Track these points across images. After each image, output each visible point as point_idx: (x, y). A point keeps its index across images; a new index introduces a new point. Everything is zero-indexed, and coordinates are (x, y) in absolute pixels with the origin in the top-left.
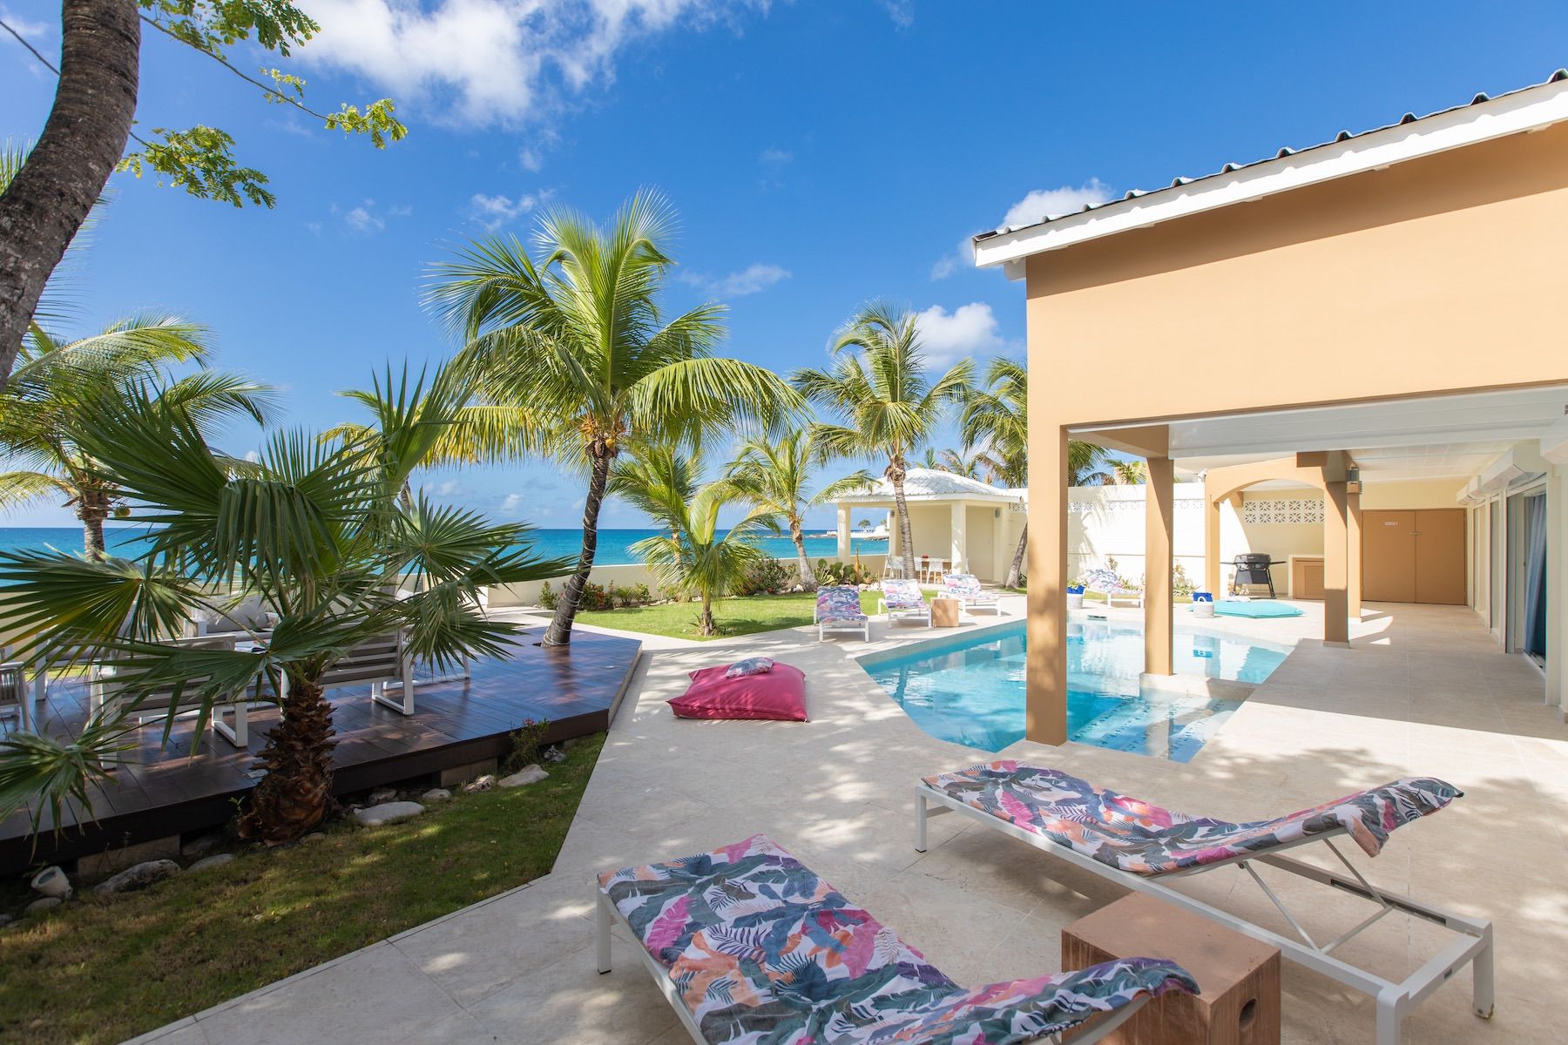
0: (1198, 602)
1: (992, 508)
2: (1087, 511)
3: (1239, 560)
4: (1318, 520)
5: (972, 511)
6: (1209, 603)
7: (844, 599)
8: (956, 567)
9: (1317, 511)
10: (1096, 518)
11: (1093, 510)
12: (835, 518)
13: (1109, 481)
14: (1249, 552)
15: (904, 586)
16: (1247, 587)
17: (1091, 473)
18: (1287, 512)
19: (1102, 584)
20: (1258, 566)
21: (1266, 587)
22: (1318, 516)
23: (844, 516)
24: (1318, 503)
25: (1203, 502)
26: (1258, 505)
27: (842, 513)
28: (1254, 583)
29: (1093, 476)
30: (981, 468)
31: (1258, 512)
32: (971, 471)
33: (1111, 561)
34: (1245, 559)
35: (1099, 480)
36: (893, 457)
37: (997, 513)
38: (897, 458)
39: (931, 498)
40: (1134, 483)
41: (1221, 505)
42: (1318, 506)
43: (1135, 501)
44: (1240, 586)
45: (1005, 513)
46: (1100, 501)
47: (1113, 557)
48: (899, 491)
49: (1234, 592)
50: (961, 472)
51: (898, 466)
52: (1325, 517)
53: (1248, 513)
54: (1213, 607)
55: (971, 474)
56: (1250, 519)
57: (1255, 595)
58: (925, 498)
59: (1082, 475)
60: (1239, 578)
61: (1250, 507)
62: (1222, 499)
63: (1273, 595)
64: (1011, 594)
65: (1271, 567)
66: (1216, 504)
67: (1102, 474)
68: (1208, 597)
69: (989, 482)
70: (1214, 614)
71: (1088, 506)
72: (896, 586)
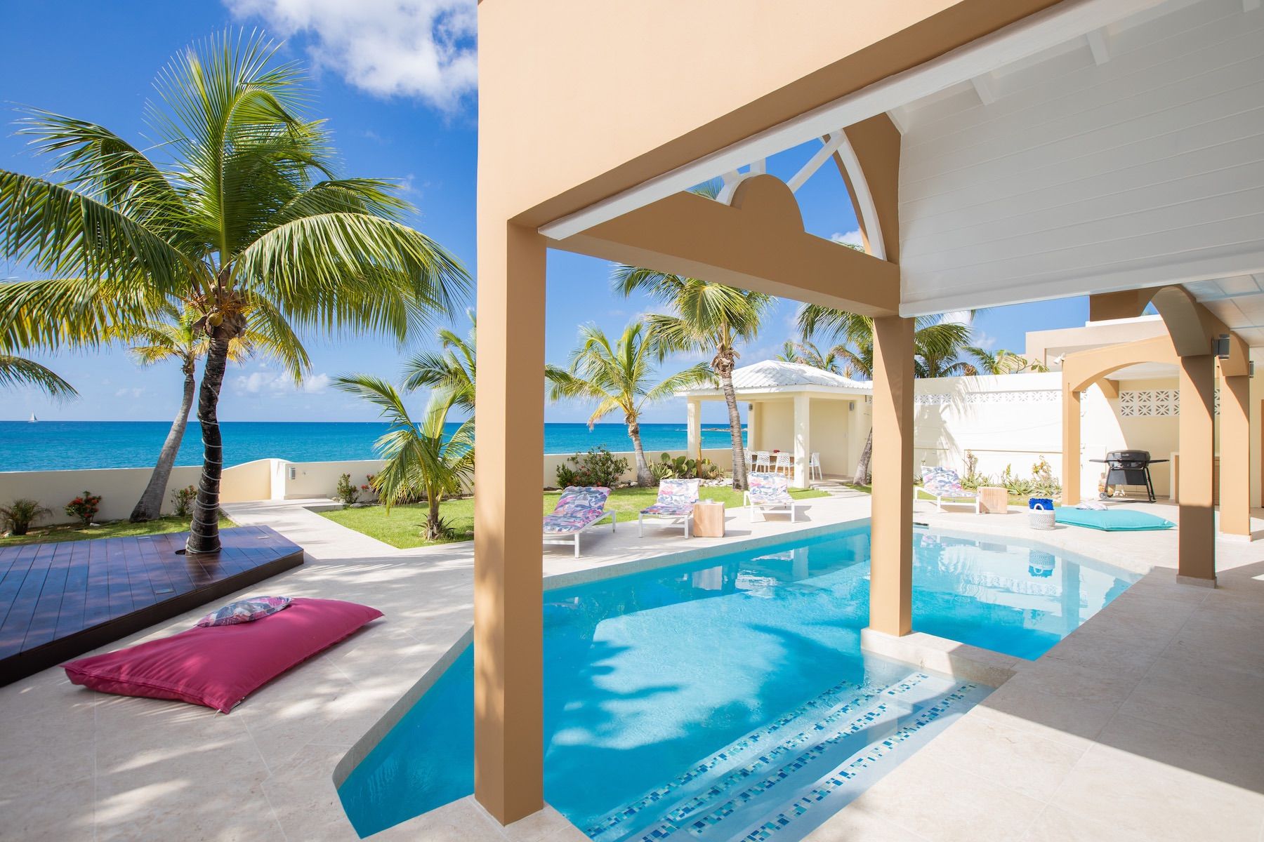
0: (1035, 511)
1: (847, 401)
2: (946, 404)
3: (1111, 458)
4: (1171, 412)
5: (816, 405)
6: (1048, 512)
7: (586, 503)
8: (798, 463)
9: (1171, 403)
10: (955, 411)
11: (952, 403)
12: (686, 410)
13: (972, 372)
14: (1125, 448)
15: (684, 486)
16: (1120, 490)
17: (954, 363)
18: (1153, 403)
19: (938, 484)
20: (1133, 465)
21: (1143, 488)
22: (1171, 408)
23: (693, 410)
24: (1171, 394)
25: (1059, 394)
26: (1136, 395)
27: (691, 406)
28: (1129, 483)
29: (955, 367)
30: (839, 361)
31: (1136, 404)
32: (830, 364)
33: (970, 457)
34: (1118, 457)
35: (960, 371)
36: (719, 346)
37: (852, 406)
38: (723, 348)
39: (773, 390)
40: (997, 373)
41: (1082, 395)
42: (1171, 398)
43: (997, 393)
44: (1113, 486)
45: (860, 406)
46: (959, 393)
47: (973, 453)
48: (727, 383)
49: (1106, 495)
50: (819, 365)
51: (725, 356)
52: (1180, 410)
53: (1124, 404)
54: (1053, 517)
55: (830, 367)
56: (1127, 411)
57: (1132, 499)
58: (766, 391)
59: (944, 366)
60: (1112, 477)
61: (1127, 398)
62: (1085, 386)
63: (1151, 498)
64: (856, 492)
65: (1150, 466)
66: (1076, 394)
67: (964, 364)
68: (1048, 504)
69: (849, 375)
70: (1054, 524)
71: (947, 398)
72: (675, 486)
